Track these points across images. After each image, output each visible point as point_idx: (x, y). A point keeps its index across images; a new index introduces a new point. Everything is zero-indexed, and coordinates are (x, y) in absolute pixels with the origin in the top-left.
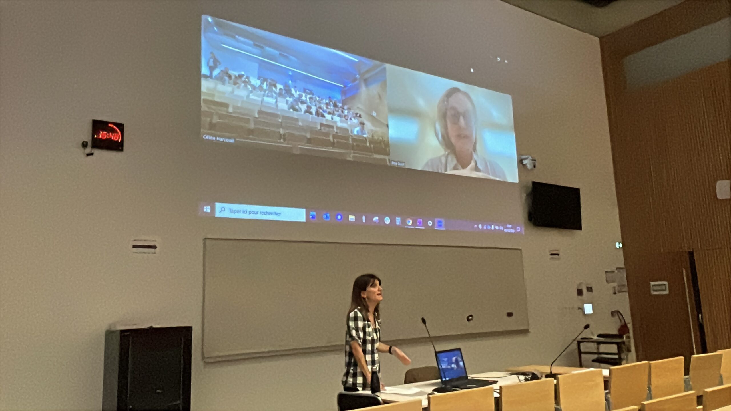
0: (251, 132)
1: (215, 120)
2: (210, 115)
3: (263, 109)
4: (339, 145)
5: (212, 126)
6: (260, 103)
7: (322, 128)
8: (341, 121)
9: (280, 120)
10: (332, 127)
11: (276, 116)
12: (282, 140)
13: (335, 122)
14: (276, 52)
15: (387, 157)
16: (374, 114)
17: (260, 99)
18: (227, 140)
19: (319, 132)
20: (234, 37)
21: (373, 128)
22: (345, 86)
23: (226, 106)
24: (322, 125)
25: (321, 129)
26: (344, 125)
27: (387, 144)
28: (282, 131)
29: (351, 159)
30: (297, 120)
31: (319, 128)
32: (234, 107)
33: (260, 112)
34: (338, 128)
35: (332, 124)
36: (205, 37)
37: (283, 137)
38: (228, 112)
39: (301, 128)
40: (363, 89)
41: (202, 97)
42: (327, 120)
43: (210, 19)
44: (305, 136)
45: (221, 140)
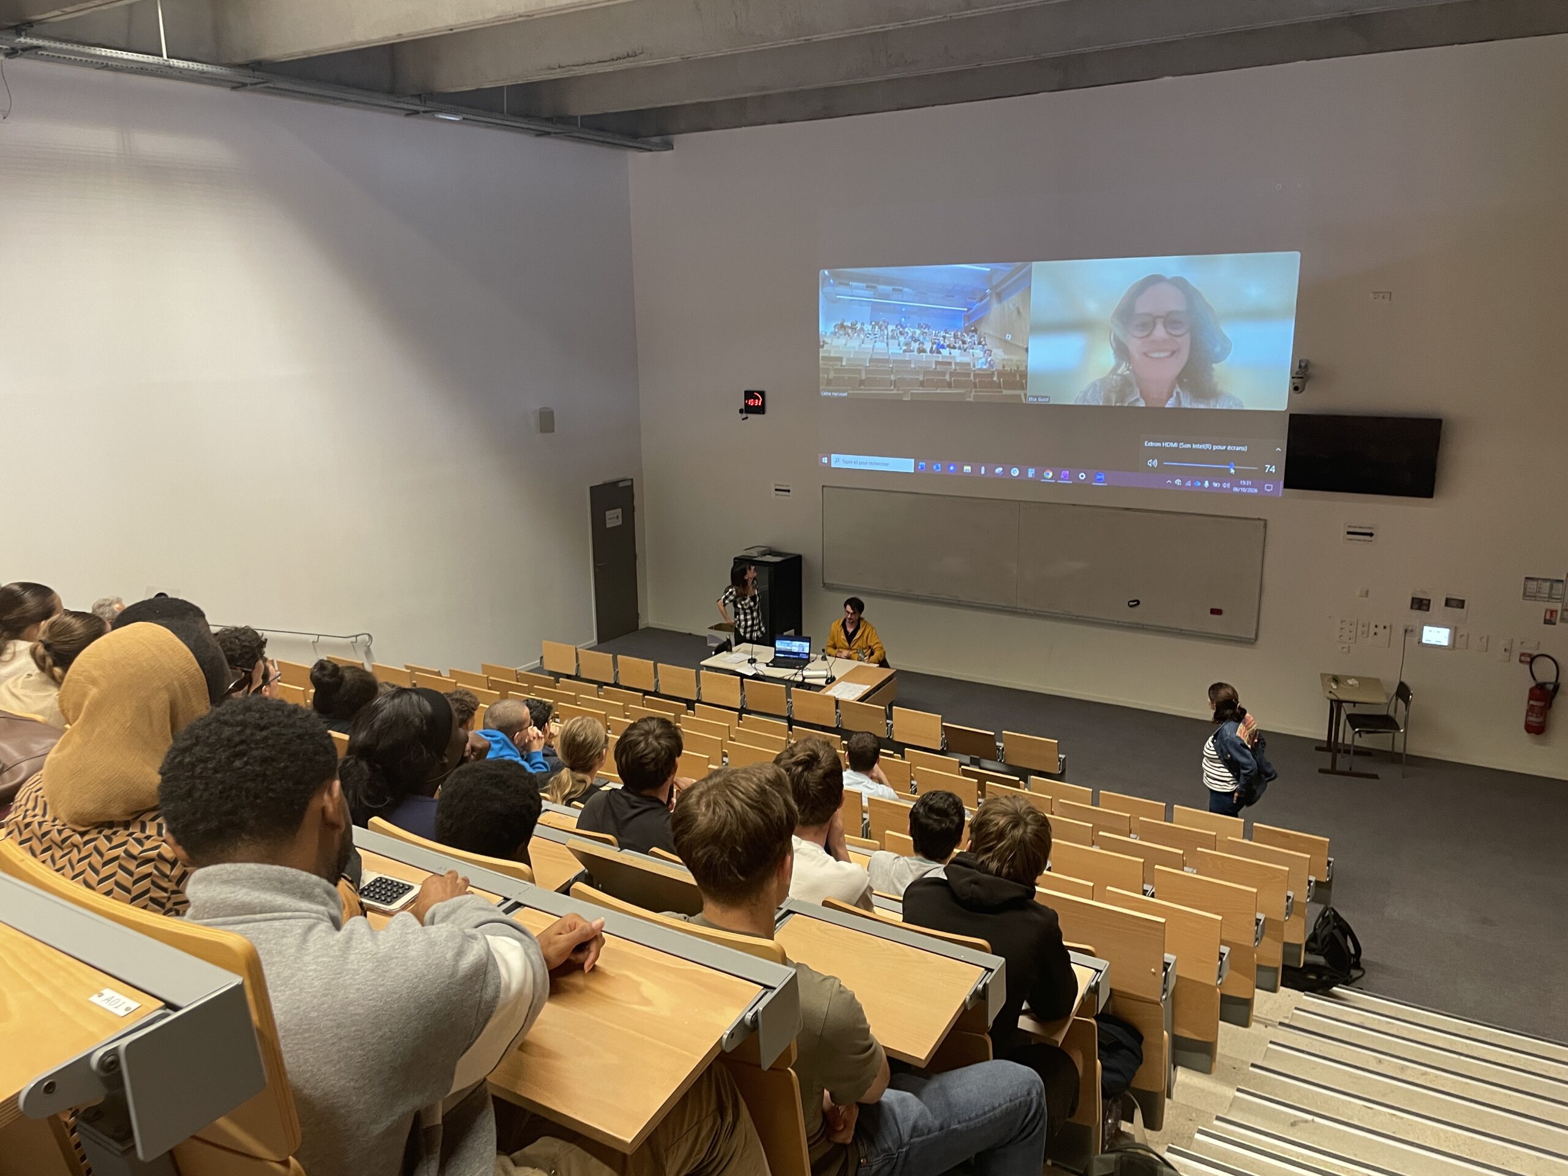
0: (862, 383)
1: (832, 375)
2: (827, 371)
3: (874, 357)
4: (958, 384)
5: (829, 382)
6: (871, 351)
7: (938, 366)
8: (961, 355)
9: (891, 366)
10: (950, 364)
11: (887, 361)
12: (892, 387)
13: (954, 357)
14: (889, 288)
15: (1022, 393)
16: (1009, 337)
17: (871, 346)
18: (841, 394)
19: (935, 372)
20: (848, 285)
21: (1006, 357)
22: (969, 309)
23: (840, 359)
24: (937, 363)
25: (936, 368)
26: (966, 359)
27: (1024, 375)
28: (893, 377)
29: (971, 399)
30: (909, 362)
31: (934, 367)
32: (848, 359)
33: (871, 360)
34: (956, 364)
35: (950, 360)
36: (823, 293)
37: (894, 383)
38: (841, 366)
39: (915, 371)
40: (995, 307)
41: (821, 355)
42: (944, 357)
43: (826, 273)
44: (918, 379)
45: (836, 394)
